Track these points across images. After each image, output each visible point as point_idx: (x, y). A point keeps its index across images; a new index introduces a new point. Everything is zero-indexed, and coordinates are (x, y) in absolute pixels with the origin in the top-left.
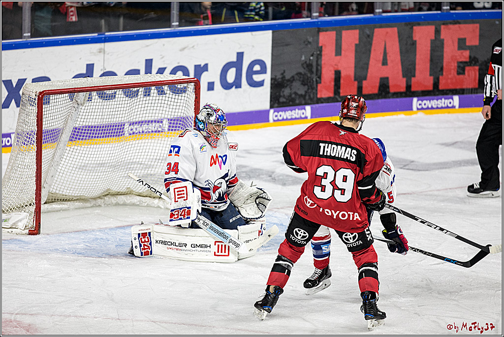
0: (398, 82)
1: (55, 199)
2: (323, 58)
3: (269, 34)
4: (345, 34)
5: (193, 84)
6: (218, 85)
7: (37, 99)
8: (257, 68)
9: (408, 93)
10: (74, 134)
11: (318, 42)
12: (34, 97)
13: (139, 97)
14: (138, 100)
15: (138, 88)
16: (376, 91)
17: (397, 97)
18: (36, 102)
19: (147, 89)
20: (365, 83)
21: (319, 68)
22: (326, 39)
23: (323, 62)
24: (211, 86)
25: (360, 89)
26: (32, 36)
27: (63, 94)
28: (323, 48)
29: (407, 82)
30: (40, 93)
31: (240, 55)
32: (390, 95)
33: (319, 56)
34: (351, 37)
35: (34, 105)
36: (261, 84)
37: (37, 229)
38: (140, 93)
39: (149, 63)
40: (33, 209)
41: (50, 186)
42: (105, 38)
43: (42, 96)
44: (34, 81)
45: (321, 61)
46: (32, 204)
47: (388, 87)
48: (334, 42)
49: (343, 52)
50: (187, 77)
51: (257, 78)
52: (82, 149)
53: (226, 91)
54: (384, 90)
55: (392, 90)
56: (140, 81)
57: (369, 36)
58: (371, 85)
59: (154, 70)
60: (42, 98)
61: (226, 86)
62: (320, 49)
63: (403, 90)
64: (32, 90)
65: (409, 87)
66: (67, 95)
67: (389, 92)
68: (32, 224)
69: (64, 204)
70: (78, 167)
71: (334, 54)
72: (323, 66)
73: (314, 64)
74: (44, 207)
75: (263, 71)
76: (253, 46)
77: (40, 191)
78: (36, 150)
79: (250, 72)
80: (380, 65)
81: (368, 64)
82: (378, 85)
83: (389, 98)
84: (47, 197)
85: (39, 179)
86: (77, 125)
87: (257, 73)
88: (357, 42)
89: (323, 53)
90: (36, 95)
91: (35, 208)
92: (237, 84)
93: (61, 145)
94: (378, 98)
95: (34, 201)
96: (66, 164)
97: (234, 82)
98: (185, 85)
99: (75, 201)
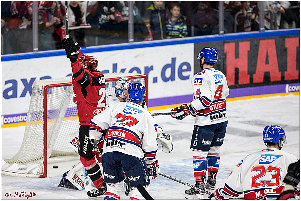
0: (276, 75)
1: (56, 155)
2: (227, 60)
3: (192, 45)
4: (241, 44)
5: (143, 79)
6: (160, 79)
7: (43, 91)
8: (185, 67)
9: (283, 82)
10: (67, 112)
11: (223, 50)
12: (41, 89)
13: (109, 88)
14: (109, 90)
15: (108, 82)
16: (262, 80)
17: (276, 84)
18: (43, 92)
19: (114, 83)
20: (254, 76)
21: (225, 67)
22: (229, 48)
23: (227, 63)
24: (155, 80)
25: (251, 79)
26: (39, 50)
27: (60, 86)
28: (227, 54)
29: (282, 74)
30: (45, 87)
31: (174, 60)
32: (271, 83)
33: (225, 59)
34: (245, 47)
35: (41, 94)
36: (187, 78)
37: (45, 174)
38: (109, 86)
39: (115, 66)
40: (42, 161)
41: (53, 146)
42: (86, 50)
43: (46, 89)
44: (41, 79)
45: (226, 62)
46: (42, 158)
47: (270, 78)
48: (234, 49)
49: (240, 56)
50: (140, 74)
51: (185, 74)
52: (73, 122)
53: (165, 83)
54: (267, 80)
55: (272, 80)
56: (109, 77)
57: (256, 45)
58: (258, 77)
59: (119, 70)
60: (47, 90)
61: (165, 80)
62: (225, 55)
63: (279, 79)
64: (40, 85)
65: (283, 78)
66: (62, 87)
67: (270, 82)
68: (42, 171)
69: (62, 158)
70: (71, 134)
71: (234, 57)
72: (227, 65)
73: (222, 64)
74: (49, 160)
75: (189, 69)
76: (182, 54)
77: (47, 149)
78: (43, 123)
79: (181, 70)
80: (264, 64)
81: (256, 64)
82: (263, 77)
83: (270, 85)
84: (51, 153)
85: (45, 142)
86: (69, 107)
87: (185, 70)
88: (249, 49)
89: (227, 57)
90: (42, 88)
91: (43, 160)
92: (172, 78)
93: (59, 120)
94: (264, 85)
95: (43, 156)
96: (63, 132)
97: (170, 77)
98: (139, 79)
99: (69, 156)
